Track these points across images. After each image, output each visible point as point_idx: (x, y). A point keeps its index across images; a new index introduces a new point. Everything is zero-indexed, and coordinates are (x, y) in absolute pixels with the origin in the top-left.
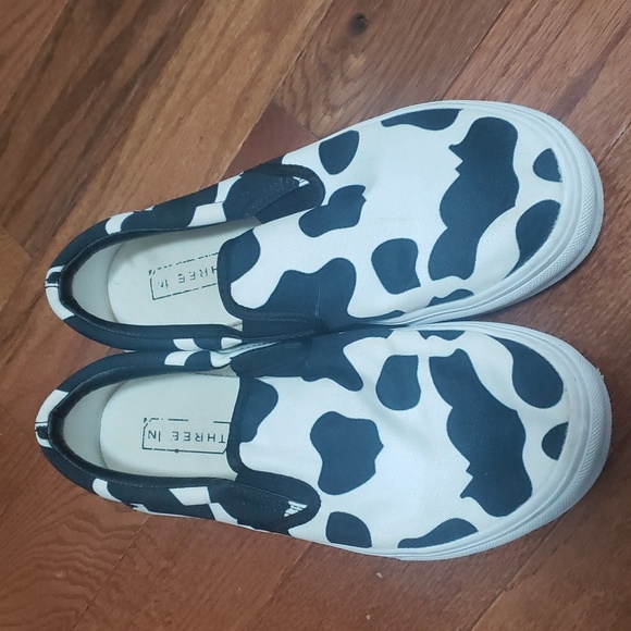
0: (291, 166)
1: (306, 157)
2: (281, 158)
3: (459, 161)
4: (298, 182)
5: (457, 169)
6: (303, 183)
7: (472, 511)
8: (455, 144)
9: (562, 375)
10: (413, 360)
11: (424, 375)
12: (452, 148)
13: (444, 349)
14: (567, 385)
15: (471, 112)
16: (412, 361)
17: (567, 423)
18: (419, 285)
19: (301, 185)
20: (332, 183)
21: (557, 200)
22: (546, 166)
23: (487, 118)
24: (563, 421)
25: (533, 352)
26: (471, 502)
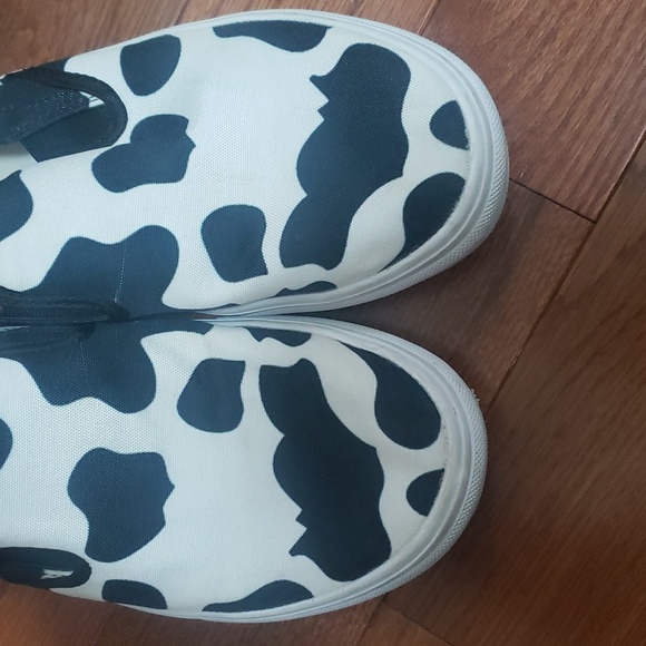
0: (77, 75)
1: (101, 64)
2: (63, 62)
3: (323, 100)
4: (87, 101)
5: (321, 111)
6: (95, 102)
7: (305, 571)
8: (318, 75)
9: (441, 406)
10: (238, 368)
11: (250, 389)
12: (314, 80)
13: (284, 356)
14: (446, 420)
15: (345, 33)
16: (236, 369)
17: (443, 470)
18: (266, 273)
19: (92, 105)
20: (139, 108)
21: (461, 175)
22: (449, 125)
23: (369, 45)
24: (439, 467)
25: (401, 372)
26: (304, 561)
